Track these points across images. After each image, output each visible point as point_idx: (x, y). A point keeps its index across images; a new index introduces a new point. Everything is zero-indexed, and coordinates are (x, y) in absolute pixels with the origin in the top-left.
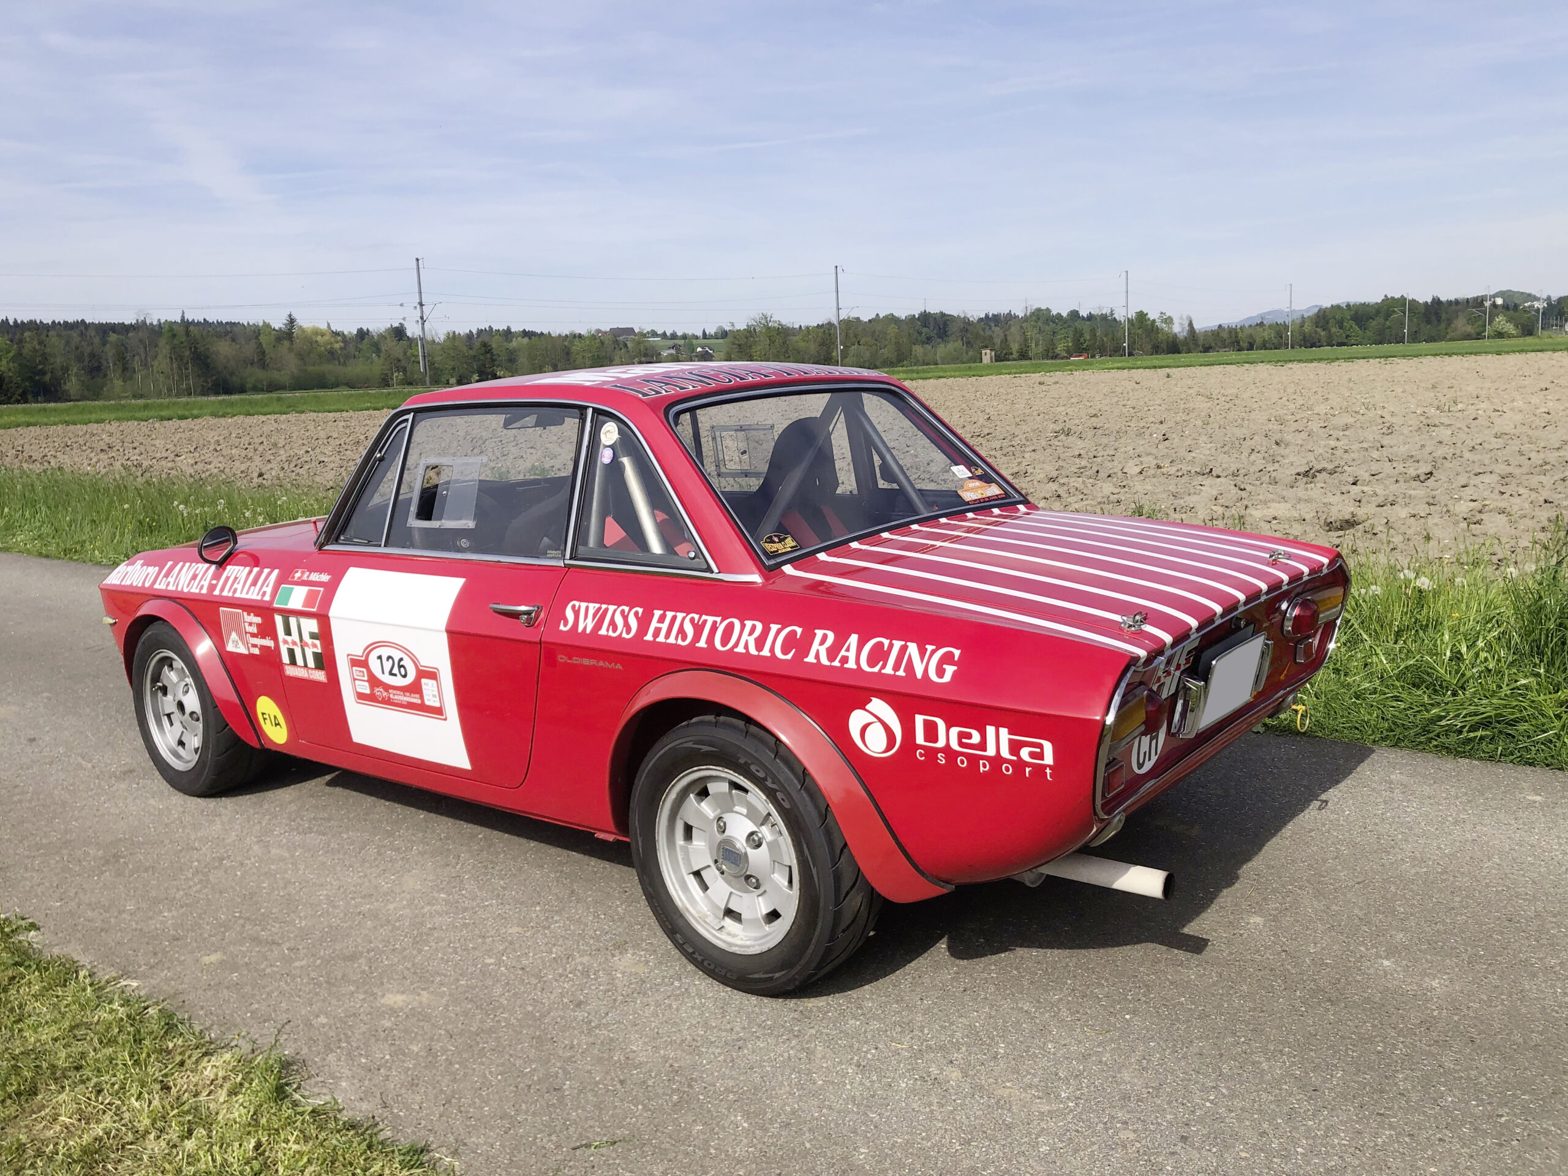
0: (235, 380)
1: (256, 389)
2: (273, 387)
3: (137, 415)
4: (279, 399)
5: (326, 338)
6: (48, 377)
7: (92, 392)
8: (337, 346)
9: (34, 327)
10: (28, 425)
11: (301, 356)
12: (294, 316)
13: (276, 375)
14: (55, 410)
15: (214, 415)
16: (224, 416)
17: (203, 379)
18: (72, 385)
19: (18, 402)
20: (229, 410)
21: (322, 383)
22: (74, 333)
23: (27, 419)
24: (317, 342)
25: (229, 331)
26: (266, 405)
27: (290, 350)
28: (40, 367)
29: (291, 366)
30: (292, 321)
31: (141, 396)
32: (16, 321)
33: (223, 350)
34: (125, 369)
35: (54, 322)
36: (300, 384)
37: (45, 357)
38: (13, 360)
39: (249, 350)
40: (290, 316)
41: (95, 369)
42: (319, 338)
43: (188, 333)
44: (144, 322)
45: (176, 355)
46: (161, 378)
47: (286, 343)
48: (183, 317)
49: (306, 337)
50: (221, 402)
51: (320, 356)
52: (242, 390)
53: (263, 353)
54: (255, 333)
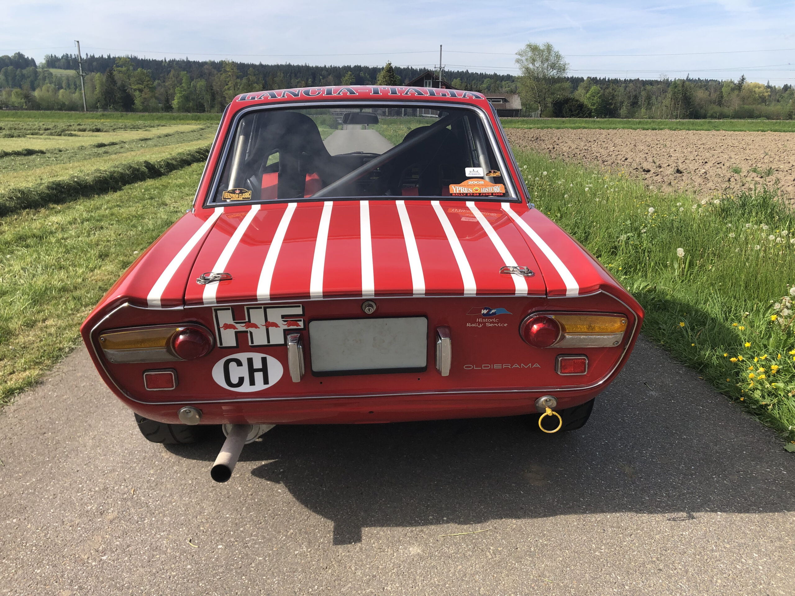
0: (702, 111)
1: (712, 117)
2: (722, 116)
3: (633, 127)
4: (709, 122)
5: (761, 89)
6: (612, 107)
7: (631, 115)
8: (766, 94)
9: (616, 82)
10: (584, 128)
11: (743, 99)
12: (745, 77)
13: (726, 110)
14: (599, 122)
15: (670, 129)
16: (675, 130)
17: (685, 110)
18: (623, 111)
19: (587, 117)
20: (679, 127)
21: (750, 115)
22: (631, 84)
23: (586, 126)
24: (755, 91)
25: (705, 85)
26: (702, 125)
27: (738, 95)
28: (610, 101)
29: (735, 104)
30: (743, 79)
31: (652, 118)
32: (609, 79)
33: (700, 95)
34: (649, 104)
35: (625, 80)
36: (739, 115)
37: (613, 97)
38: (600, 97)
39: (714, 96)
40: (743, 76)
41: (635, 104)
42: (757, 89)
43: (683, 86)
44: (668, 80)
45: (674, 98)
46: (664, 108)
47: (736, 92)
48: (688, 77)
49: (749, 89)
50: (677, 123)
51: (755, 99)
52: (705, 117)
53: (722, 97)
54: (718, 86)
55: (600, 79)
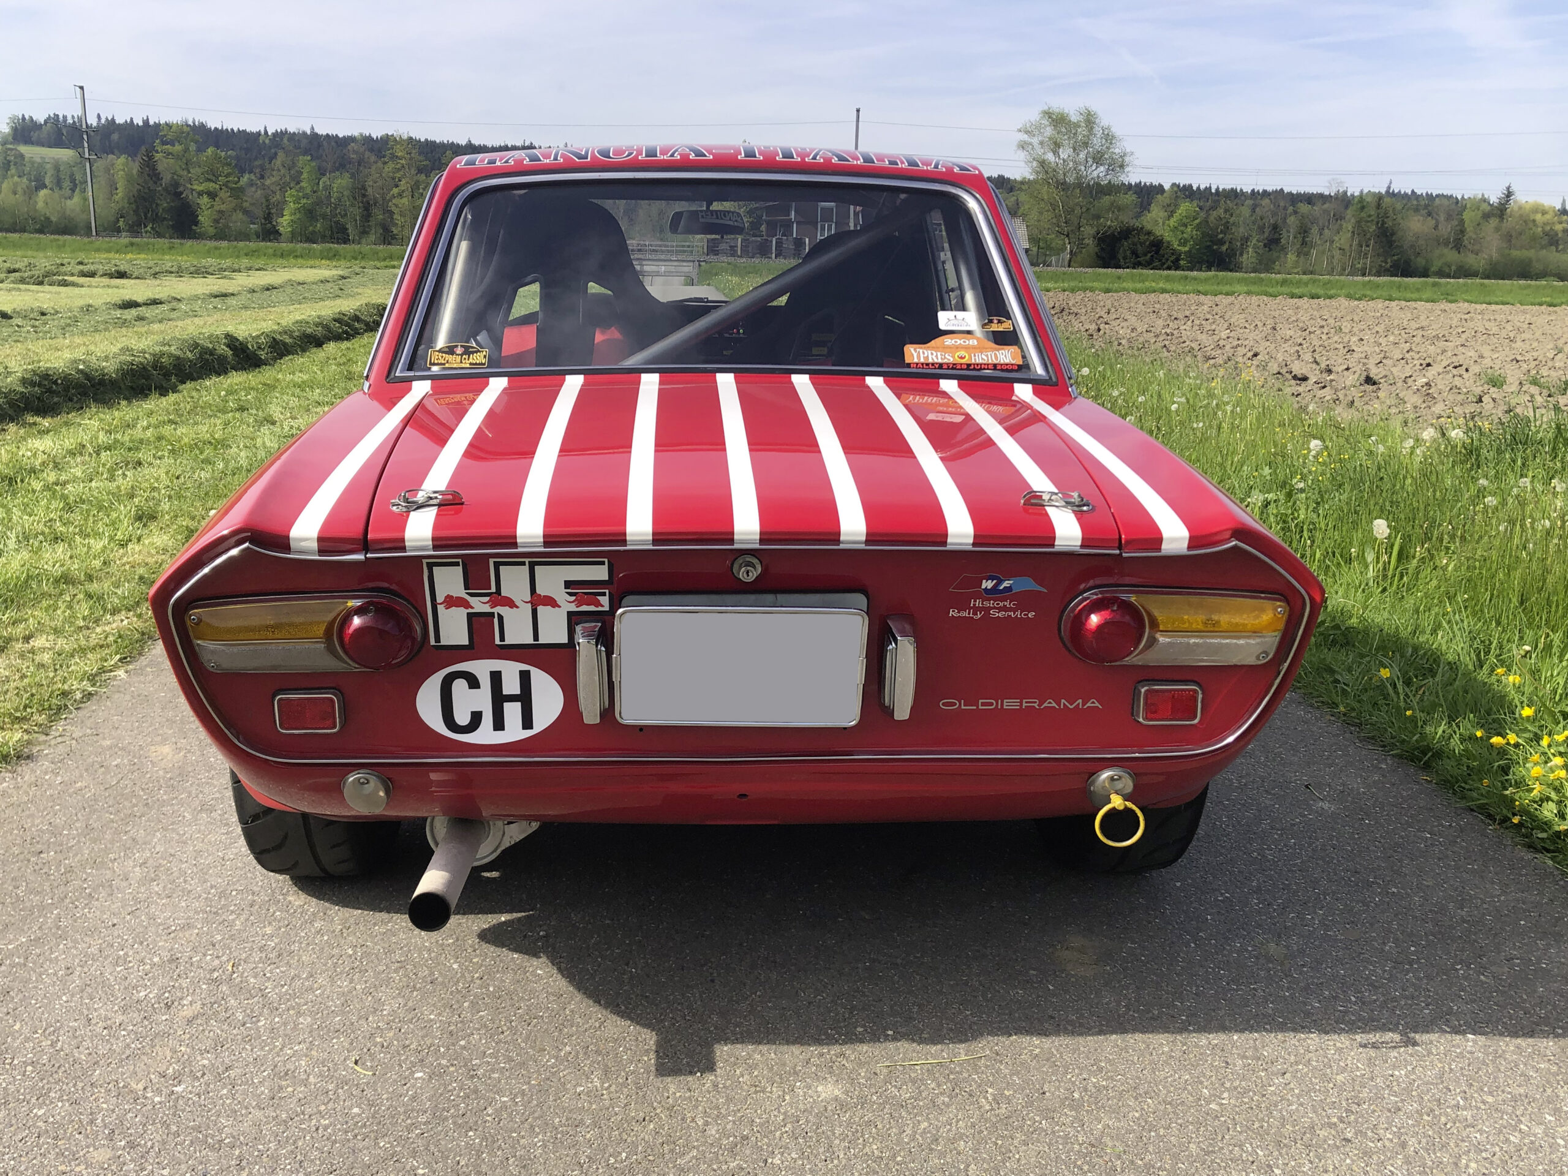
0: (1420, 262)
1: (1441, 274)
2: (1464, 272)
3: (1271, 290)
4: (1434, 285)
5: (1548, 217)
6: (1224, 248)
7: (1265, 265)
8: (1559, 227)
9: (1233, 195)
10: (1164, 291)
11: (1509, 238)
12: (1513, 188)
13: (1471, 260)
14: (1195, 279)
15: (1350, 297)
16: (1360, 299)
17: (1382, 258)
18: (1248, 257)
19: (1169, 268)
20: (1368, 293)
21: (1524, 271)
22: (1266, 202)
23: (1168, 286)
24: (1534, 221)
25: (1425, 205)
26: (1418, 290)
27: (1497, 229)
28: (1221, 236)
29: (1492, 247)
30: (1509, 194)
31: (1311, 273)
32: (1217, 189)
33: (1415, 226)
34: (1304, 243)
35: (1253, 190)
36: (1498, 272)
37: (1227, 226)
38: (1198, 227)
39: (1446, 229)
40: (1508, 188)
41: (1273, 242)
42: (1538, 217)
43: (1378, 206)
44: (1345, 193)
45: (1359, 229)
46: (1337, 253)
47: (1494, 222)
48: (1389, 187)
49: (1521, 216)
50: (1365, 284)
51: (1534, 238)
52: (1425, 274)
53: (1462, 232)
54: (1455, 207)
55: (1198, 188)
